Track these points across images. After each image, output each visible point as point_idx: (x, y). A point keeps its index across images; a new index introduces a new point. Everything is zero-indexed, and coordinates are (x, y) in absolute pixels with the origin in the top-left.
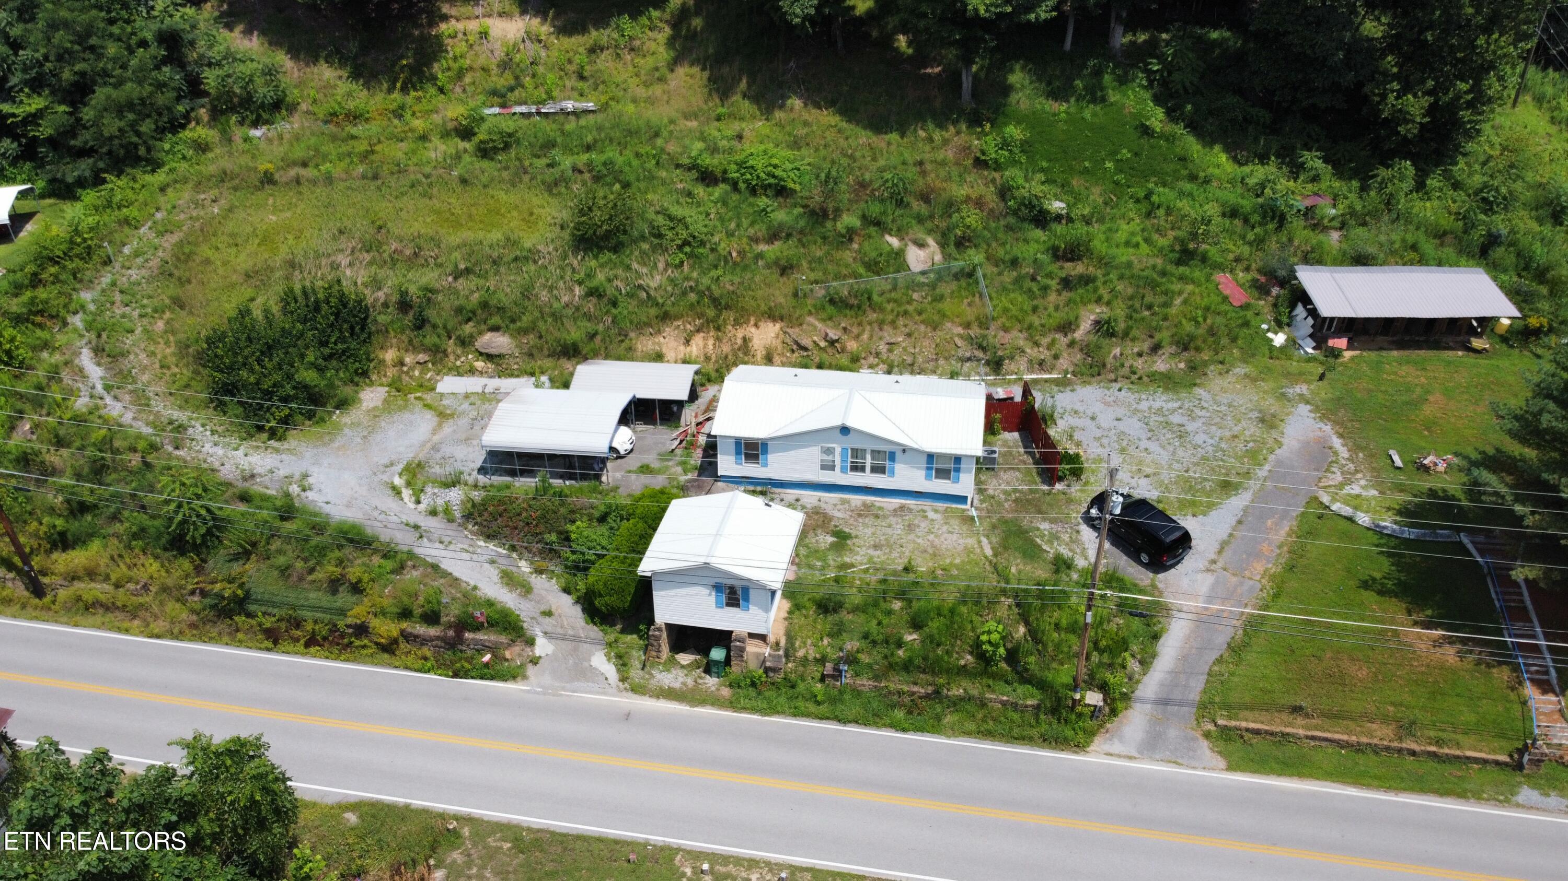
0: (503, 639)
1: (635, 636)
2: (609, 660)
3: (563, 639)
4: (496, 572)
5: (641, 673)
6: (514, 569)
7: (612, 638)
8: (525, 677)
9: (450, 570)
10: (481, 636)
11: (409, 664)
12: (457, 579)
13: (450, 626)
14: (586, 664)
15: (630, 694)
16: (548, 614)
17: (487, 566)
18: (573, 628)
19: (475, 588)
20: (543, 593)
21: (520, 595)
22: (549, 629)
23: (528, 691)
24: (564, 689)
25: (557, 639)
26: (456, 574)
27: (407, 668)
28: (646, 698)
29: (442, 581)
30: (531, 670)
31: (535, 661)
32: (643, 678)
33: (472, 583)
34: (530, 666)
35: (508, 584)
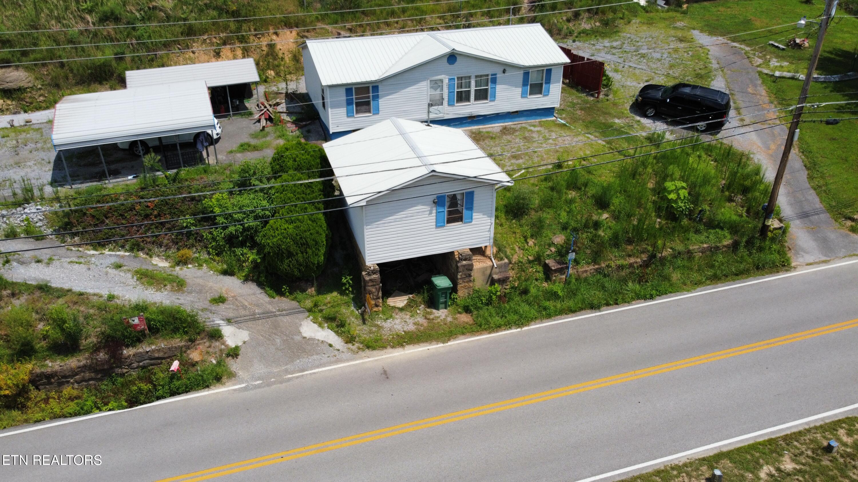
0: (177, 342)
1: (335, 294)
2: (320, 325)
3: (255, 319)
4: (129, 275)
5: (365, 327)
6: (150, 268)
7: (309, 303)
8: (231, 375)
9: (66, 286)
10: (145, 348)
11: (57, 410)
12: (81, 294)
13: (96, 349)
14: (297, 338)
15: (368, 352)
16: (220, 300)
17: (112, 272)
18: (258, 306)
19: (111, 298)
20: (200, 281)
21: (172, 290)
22: (231, 315)
23: (245, 389)
24: (287, 372)
25: (246, 321)
26: (77, 288)
27: (55, 417)
28: (389, 350)
29: (61, 301)
30: (233, 365)
31: (234, 353)
32: (370, 332)
33: (105, 293)
34: (230, 361)
35: (150, 284)
